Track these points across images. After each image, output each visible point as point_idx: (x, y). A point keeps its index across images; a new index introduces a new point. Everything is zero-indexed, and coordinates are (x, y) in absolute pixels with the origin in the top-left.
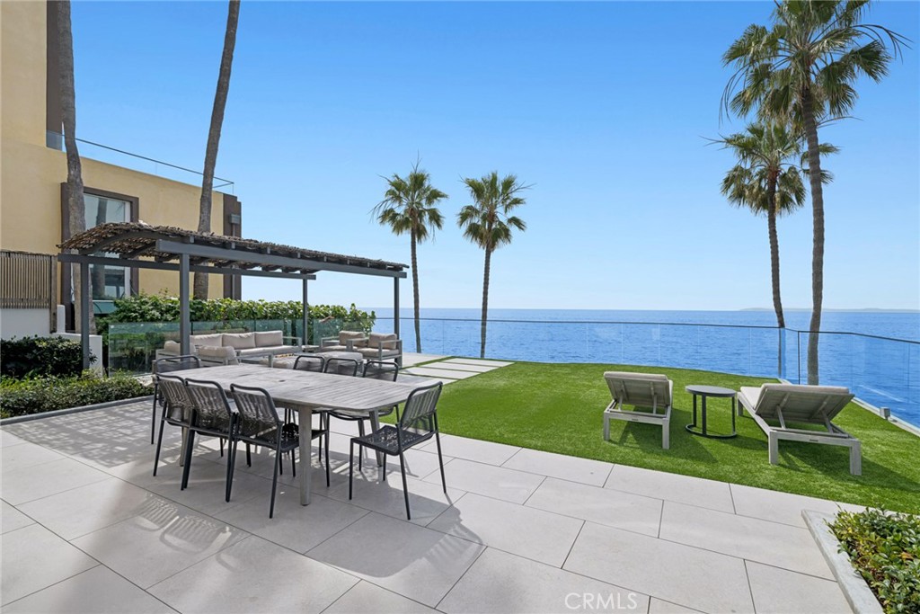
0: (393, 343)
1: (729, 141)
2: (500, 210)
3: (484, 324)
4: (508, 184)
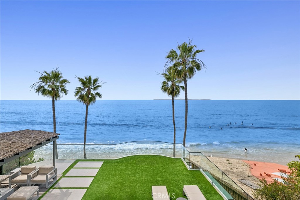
1: (163, 74)
4: (95, 81)
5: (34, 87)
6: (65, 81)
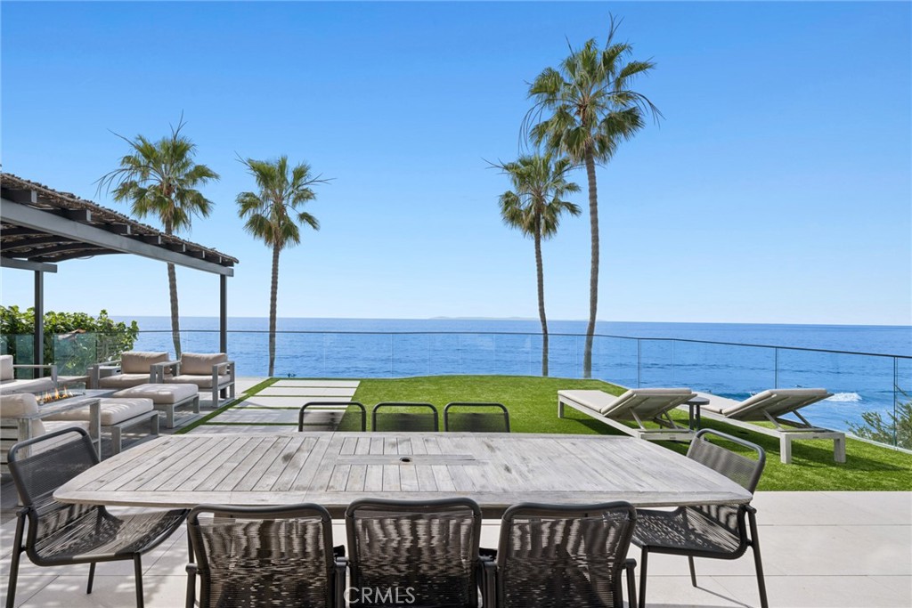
1: (506, 168)
2: (288, 203)
3: (272, 336)
4: (300, 174)
5: (108, 183)
6: (202, 173)
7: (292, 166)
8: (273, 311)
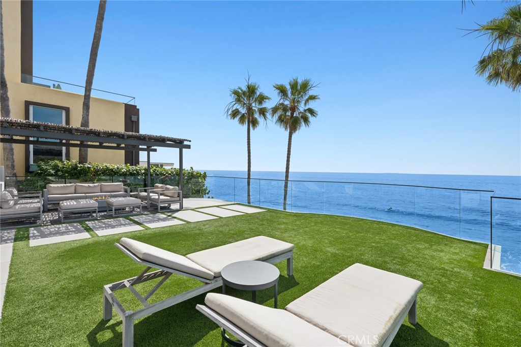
0: (174, 193)
4: (305, 84)
7: (300, 81)
8: (288, 168)
